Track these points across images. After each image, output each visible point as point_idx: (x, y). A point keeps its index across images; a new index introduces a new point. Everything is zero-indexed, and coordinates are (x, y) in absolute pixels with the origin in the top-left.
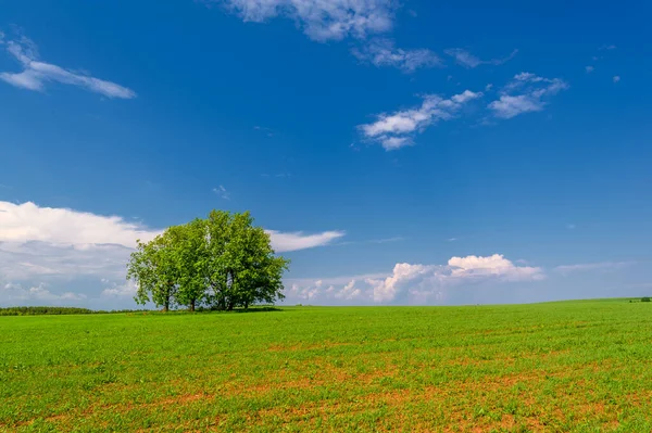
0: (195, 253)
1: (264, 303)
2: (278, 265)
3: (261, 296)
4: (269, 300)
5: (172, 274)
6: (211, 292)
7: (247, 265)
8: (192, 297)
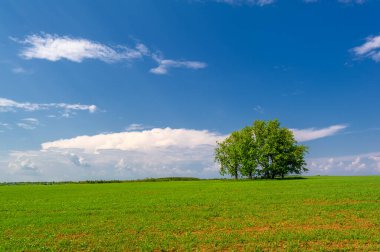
0: (248, 145)
1: (294, 174)
2: (301, 150)
3: (292, 170)
4: (297, 172)
5: (237, 158)
6: (260, 168)
7: (281, 152)
8: (249, 171)
